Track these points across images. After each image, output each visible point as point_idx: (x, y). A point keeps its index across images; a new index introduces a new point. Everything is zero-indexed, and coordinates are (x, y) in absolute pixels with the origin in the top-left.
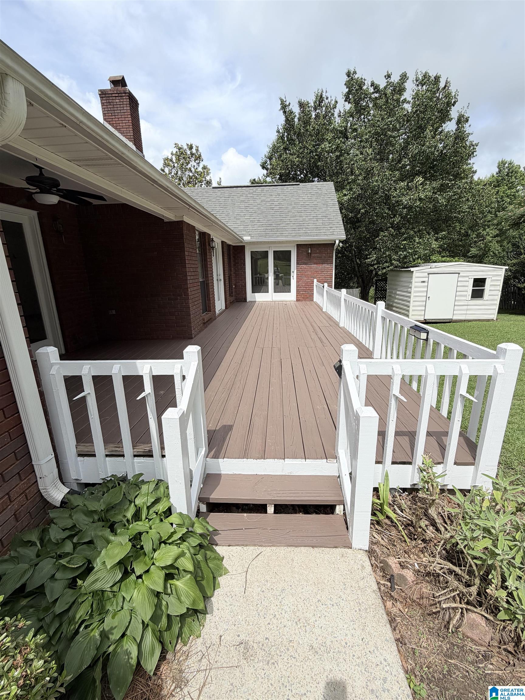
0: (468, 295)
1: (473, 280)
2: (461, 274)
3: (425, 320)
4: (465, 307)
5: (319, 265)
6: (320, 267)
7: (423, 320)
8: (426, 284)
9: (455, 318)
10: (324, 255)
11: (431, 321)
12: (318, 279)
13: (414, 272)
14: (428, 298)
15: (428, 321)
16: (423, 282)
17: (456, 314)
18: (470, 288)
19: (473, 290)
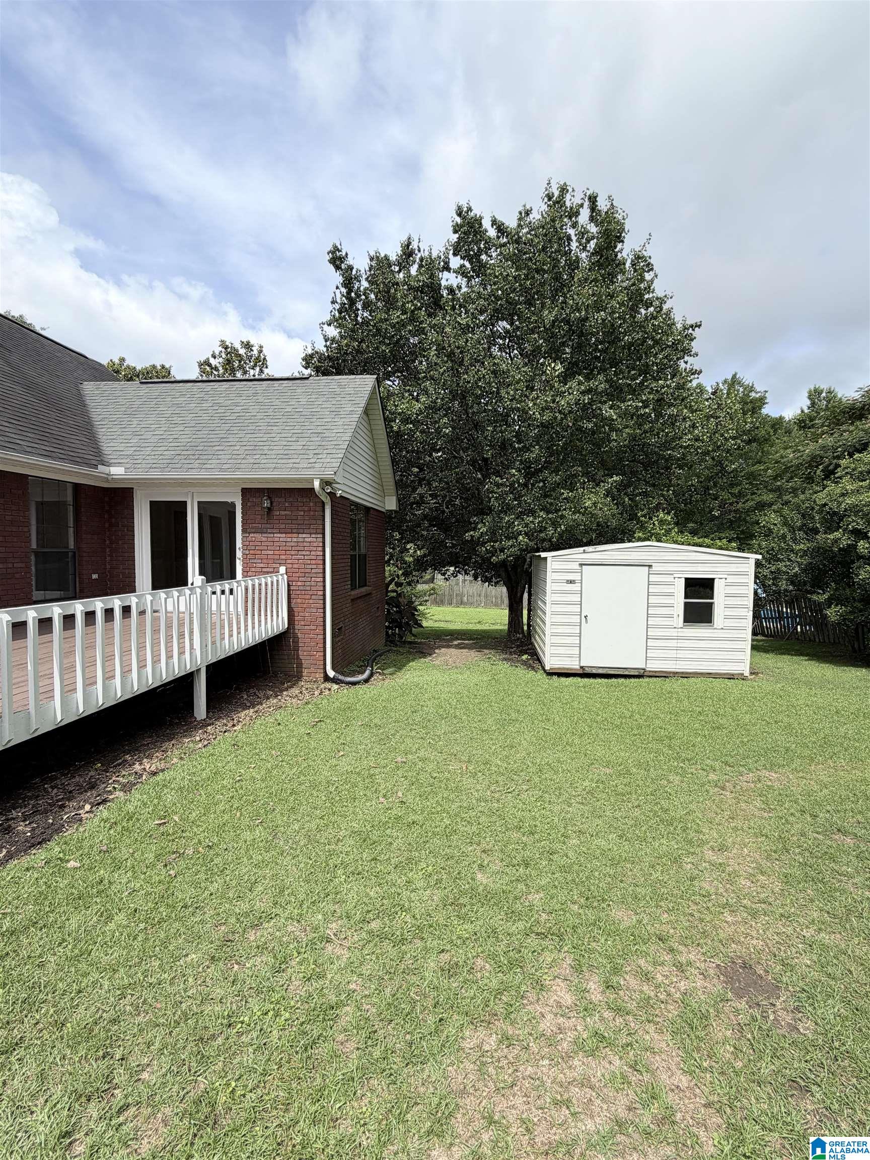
0: (675, 616)
1: (683, 581)
2: (654, 568)
3: (582, 667)
4: (673, 643)
5: (290, 535)
6: (294, 539)
7: (578, 667)
8: (576, 587)
9: (653, 666)
10: (302, 513)
11: (594, 671)
12: (290, 566)
13: (549, 560)
14: (583, 619)
15: (588, 671)
16: (571, 582)
17: (653, 658)
18: (679, 600)
19: (686, 604)
